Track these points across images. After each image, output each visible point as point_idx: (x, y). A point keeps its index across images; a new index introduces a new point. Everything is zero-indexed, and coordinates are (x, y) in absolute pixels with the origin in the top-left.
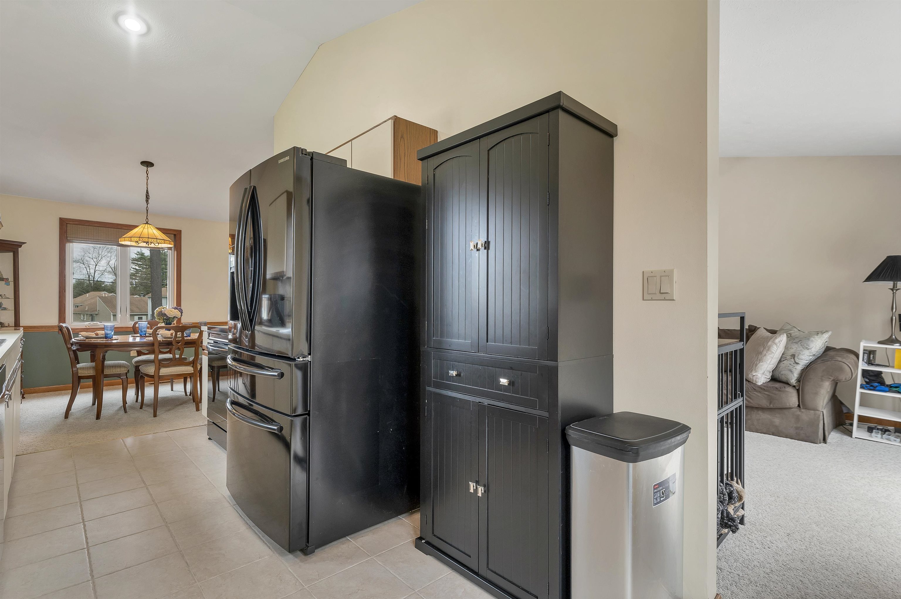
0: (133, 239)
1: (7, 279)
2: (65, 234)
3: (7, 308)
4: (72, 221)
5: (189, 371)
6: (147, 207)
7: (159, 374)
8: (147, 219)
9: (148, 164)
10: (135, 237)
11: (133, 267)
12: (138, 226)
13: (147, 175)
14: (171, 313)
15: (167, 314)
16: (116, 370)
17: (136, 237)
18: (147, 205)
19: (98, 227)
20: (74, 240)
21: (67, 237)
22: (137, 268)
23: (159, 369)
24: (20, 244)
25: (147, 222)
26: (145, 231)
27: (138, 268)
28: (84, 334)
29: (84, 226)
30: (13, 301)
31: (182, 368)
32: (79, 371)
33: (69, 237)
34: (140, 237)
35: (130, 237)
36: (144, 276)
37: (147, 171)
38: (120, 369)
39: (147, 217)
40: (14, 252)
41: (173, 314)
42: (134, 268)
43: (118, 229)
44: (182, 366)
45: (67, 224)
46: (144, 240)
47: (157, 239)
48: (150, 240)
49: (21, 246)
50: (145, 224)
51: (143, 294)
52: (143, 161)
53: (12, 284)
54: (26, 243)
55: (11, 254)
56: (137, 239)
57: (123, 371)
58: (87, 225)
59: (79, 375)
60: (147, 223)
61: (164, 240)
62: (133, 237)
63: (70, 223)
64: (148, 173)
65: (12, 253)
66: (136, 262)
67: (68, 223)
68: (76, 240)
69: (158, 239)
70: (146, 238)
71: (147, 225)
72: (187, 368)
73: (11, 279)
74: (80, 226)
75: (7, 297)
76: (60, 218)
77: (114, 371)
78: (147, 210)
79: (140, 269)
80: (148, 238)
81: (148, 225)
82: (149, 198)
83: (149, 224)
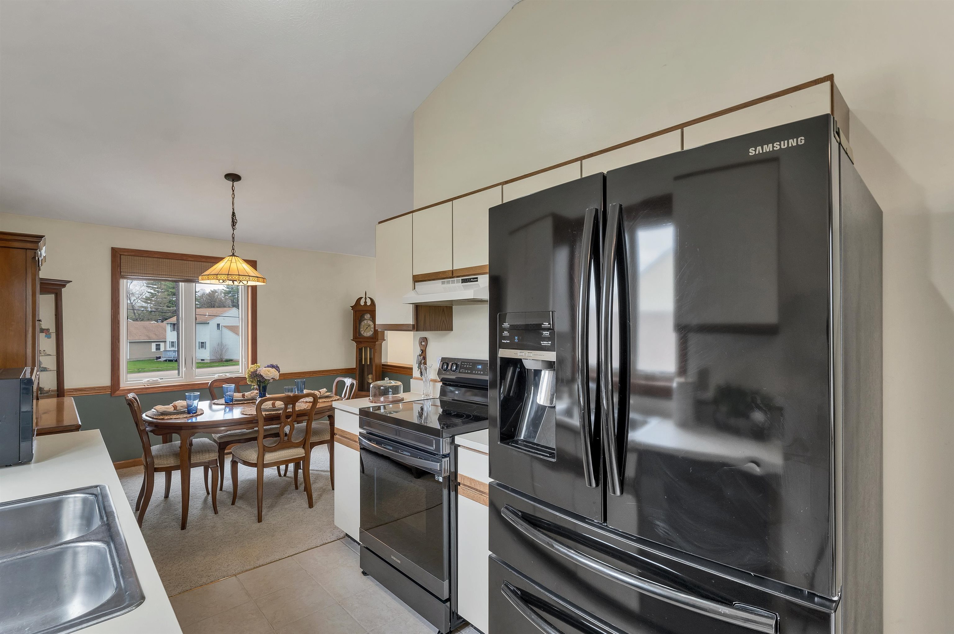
0: (219, 277)
1: (48, 330)
2: (119, 268)
3: (49, 369)
4: (127, 252)
5: (300, 455)
6: (233, 234)
7: (263, 463)
8: (233, 249)
9: (234, 177)
10: (222, 274)
11: (148, 291)
12: (223, 258)
13: (233, 191)
14: (269, 373)
15: (264, 375)
16: (204, 456)
17: (224, 274)
18: (233, 230)
19: (158, 259)
20: (129, 275)
21: (121, 272)
22: (152, 291)
23: (264, 456)
24: (63, 284)
25: (233, 253)
26: (234, 266)
27: (154, 292)
28: (160, 409)
29: (142, 258)
30: (55, 358)
31: (291, 451)
32: (156, 461)
33: (123, 272)
34: (228, 275)
35: (215, 275)
36: (159, 300)
37: (233, 186)
38: (209, 455)
39: (233, 247)
40: (56, 294)
41: (271, 376)
42: (150, 291)
43: (182, 261)
44: (290, 449)
45: (121, 255)
46: (233, 278)
47: (249, 276)
48: (241, 278)
49: (64, 286)
50: (231, 257)
51: (160, 319)
52: (228, 173)
53: (54, 336)
54: (72, 281)
55: (52, 296)
56: (225, 277)
57: (212, 458)
58: (146, 256)
59: (155, 467)
60: (233, 255)
61: (258, 277)
62: (220, 274)
63: (125, 254)
64: (234, 189)
65: (54, 295)
66: (151, 286)
67: (122, 253)
68: (131, 276)
69: (251, 276)
70: (236, 276)
71: (233, 257)
72: (297, 451)
73: (53, 330)
74: (137, 258)
75: (48, 353)
76: (112, 248)
77: (201, 459)
78: (233, 238)
79: (155, 292)
80: (239, 275)
81: (235, 257)
82: (236, 223)
83: (237, 256)
